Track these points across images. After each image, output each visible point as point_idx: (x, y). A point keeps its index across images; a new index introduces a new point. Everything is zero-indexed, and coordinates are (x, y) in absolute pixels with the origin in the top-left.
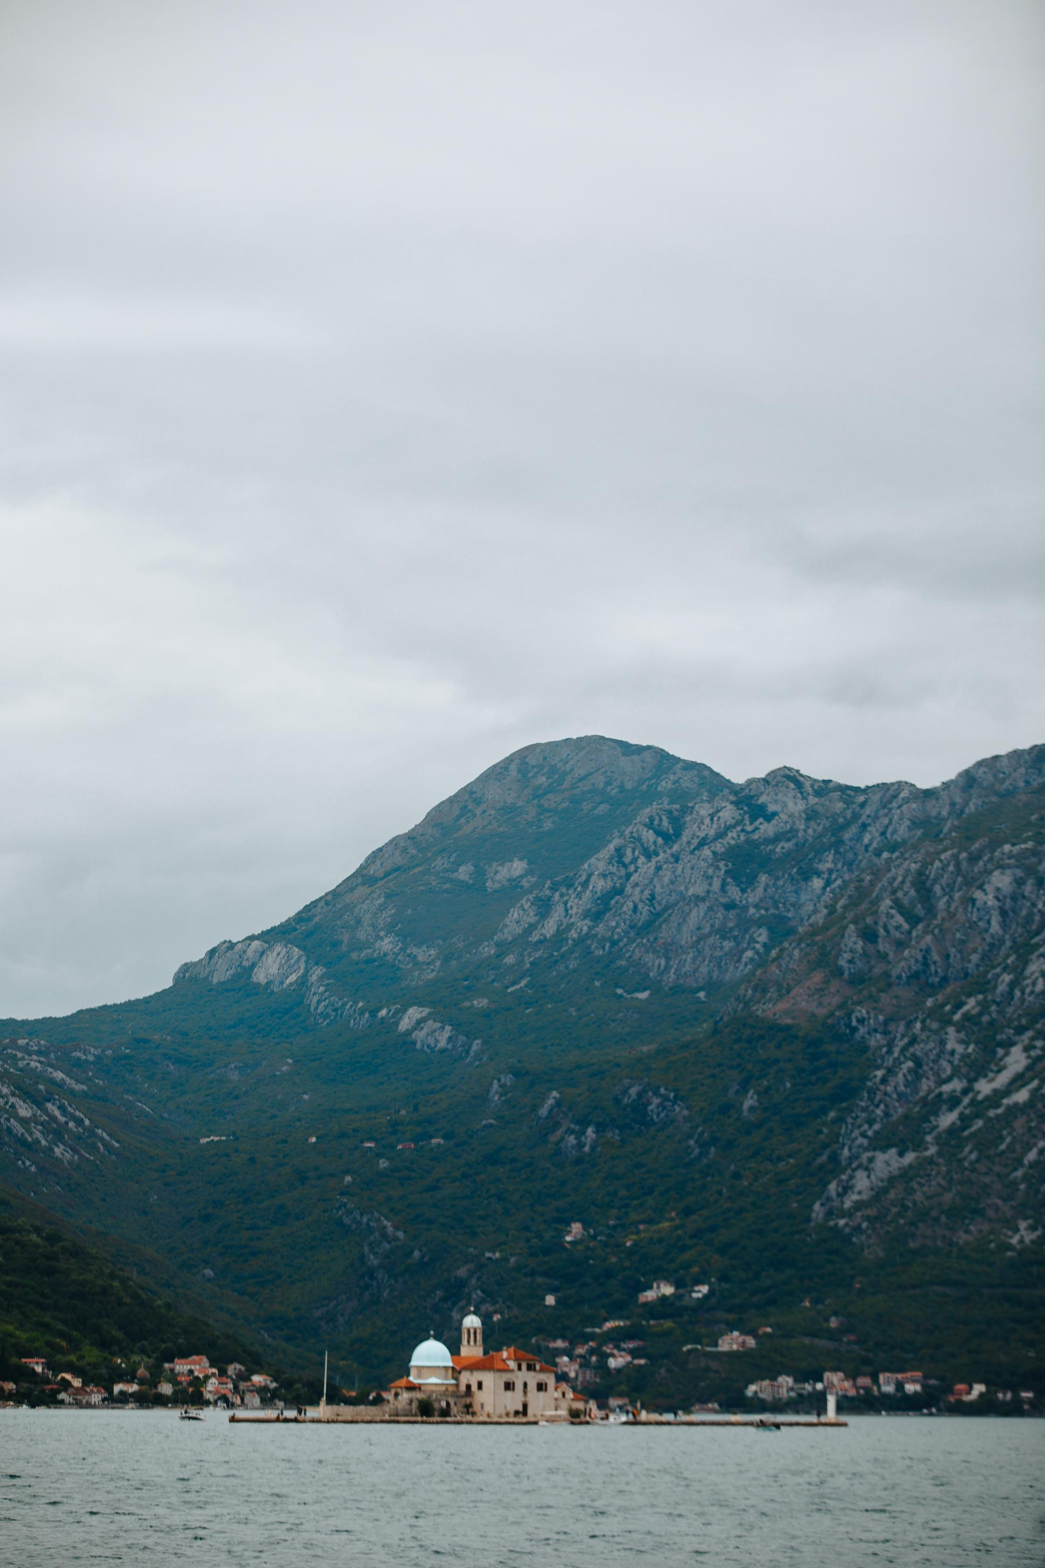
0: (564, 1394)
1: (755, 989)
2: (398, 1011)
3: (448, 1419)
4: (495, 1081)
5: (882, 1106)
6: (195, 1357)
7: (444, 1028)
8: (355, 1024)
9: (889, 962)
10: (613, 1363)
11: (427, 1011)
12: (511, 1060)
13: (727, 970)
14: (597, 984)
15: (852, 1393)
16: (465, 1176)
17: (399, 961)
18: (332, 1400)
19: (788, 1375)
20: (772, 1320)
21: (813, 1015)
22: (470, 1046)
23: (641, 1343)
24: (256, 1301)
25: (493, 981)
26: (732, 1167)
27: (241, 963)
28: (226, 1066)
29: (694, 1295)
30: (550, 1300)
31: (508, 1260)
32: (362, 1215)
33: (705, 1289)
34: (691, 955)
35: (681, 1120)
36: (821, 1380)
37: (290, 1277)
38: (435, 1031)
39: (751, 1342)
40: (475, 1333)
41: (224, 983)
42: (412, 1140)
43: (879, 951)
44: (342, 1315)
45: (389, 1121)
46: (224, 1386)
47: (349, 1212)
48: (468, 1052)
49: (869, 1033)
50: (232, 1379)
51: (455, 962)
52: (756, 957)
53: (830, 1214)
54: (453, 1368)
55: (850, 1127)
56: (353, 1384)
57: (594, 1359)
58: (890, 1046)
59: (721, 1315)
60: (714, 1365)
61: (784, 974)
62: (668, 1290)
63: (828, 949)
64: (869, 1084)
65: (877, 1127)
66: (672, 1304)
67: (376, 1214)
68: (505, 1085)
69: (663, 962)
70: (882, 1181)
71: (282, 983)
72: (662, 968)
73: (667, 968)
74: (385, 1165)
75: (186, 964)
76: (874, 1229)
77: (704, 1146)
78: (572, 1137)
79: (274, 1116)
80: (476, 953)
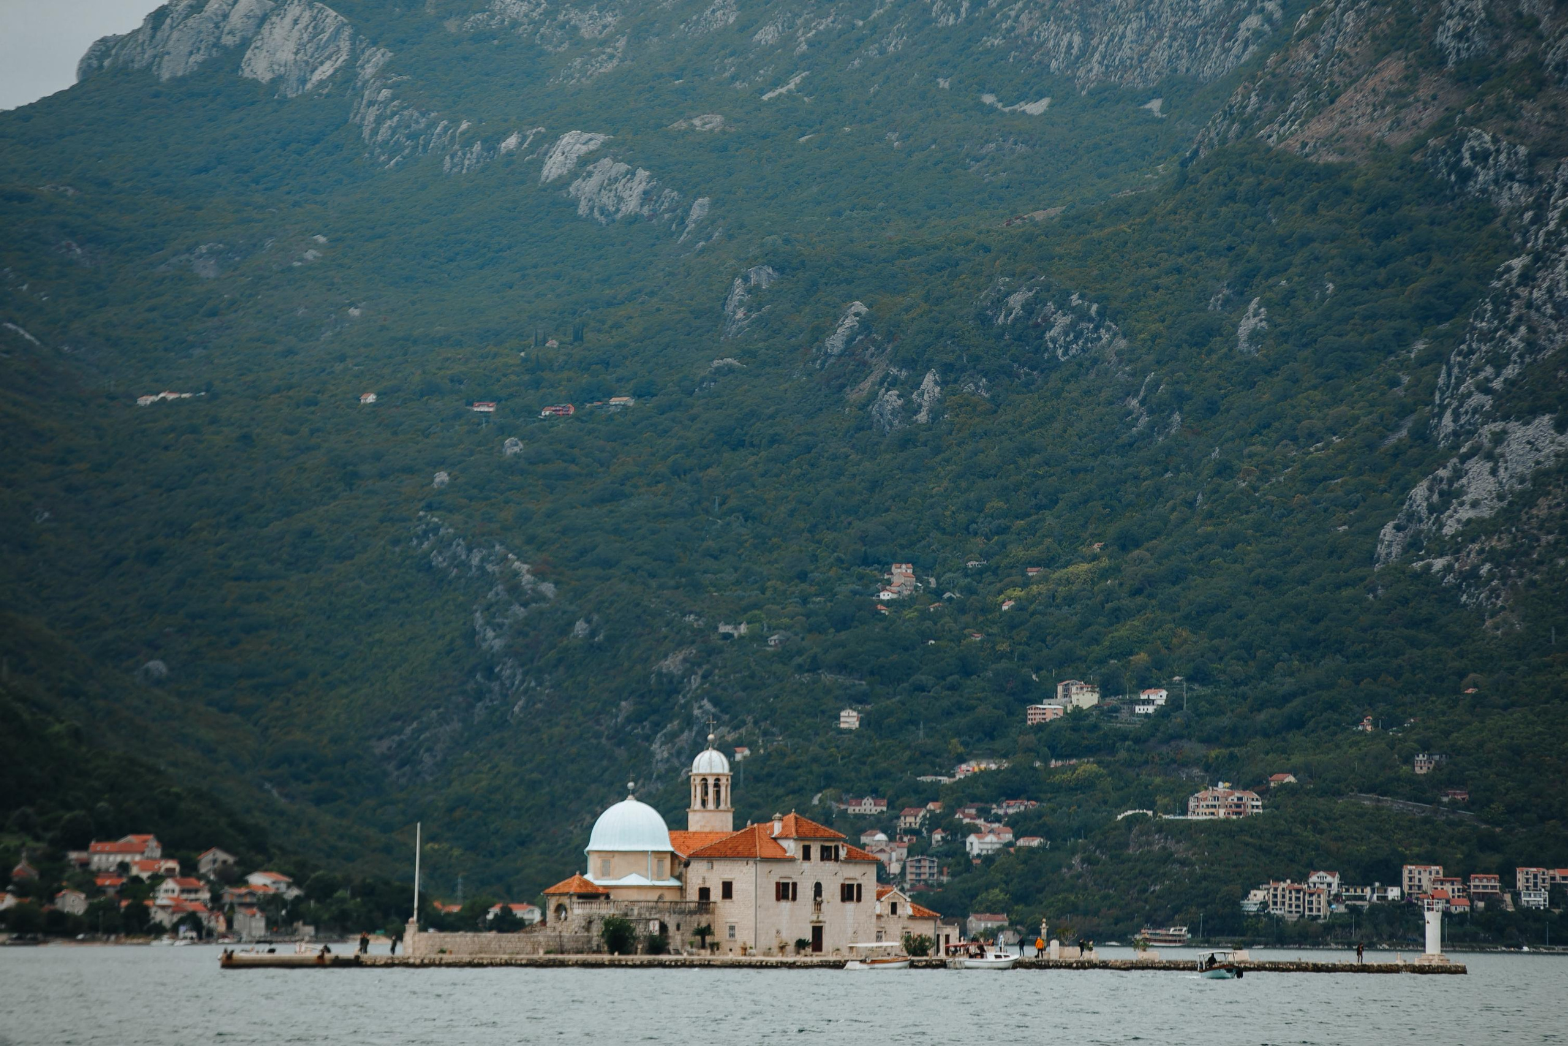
0: (894, 910)
1: (1264, 95)
2: (540, 140)
3: (664, 957)
4: (738, 281)
5: (1523, 329)
6: (131, 839)
7: (634, 174)
8: (453, 165)
9: (1540, 38)
10: (976, 845)
11: (600, 138)
12: (769, 239)
13: (1207, 55)
14: (944, 84)
15: (1461, 907)
16: (677, 472)
17: (542, 37)
18: (432, 921)
19: (1330, 870)
20: (1297, 759)
21: (1382, 145)
22: (687, 212)
23: (1032, 805)
24: (255, 725)
25: (734, 78)
26: (1216, 454)
27: (219, 38)
28: (190, 250)
29: (1140, 709)
30: (850, 719)
31: (764, 640)
32: (470, 550)
33: (1160, 697)
34: (1135, 25)
35: (1114, 359)
36: (1398, 882)
37: (324, 674)
38: (616, 180)
39: (1253, 803)
40: (717, 785)
41: (183, 79)
42: (571, 400)
43: (1519, 15)
44: (429, 750)
45: (525, 360)
46: (193, 896)
47: (444, 544)
48: (682, 222)
49: (1496, 182)
50: (208, 881)
51: (656, 40)
52: (1267, 27)
53: (1413, 546)
54: (673, 855)
55: (1456, 370)
56: (453, 889)
57: (937, 836)
58: (1541, 207)
59: (1192, 748)
60: (1180, 850)
61: (1324, 62)
62: (1086, 699)
63: (1415, 10)
64: (1495, 284)
65: (1511, 371)
66: (1095, 727)
67: (497, 547)
68: (758, 287)
69: (1077, 40)
70: (1522, 481)
71: (303, 81)
72: (1075, 51)
73: (1086, 52)
74: (516, 449)
75: (104, 41)
76: (1504, 578)
77: (1158, 410)
78: (894, 392)
79: (290, 352)
80: (697, 22)
